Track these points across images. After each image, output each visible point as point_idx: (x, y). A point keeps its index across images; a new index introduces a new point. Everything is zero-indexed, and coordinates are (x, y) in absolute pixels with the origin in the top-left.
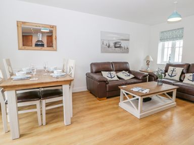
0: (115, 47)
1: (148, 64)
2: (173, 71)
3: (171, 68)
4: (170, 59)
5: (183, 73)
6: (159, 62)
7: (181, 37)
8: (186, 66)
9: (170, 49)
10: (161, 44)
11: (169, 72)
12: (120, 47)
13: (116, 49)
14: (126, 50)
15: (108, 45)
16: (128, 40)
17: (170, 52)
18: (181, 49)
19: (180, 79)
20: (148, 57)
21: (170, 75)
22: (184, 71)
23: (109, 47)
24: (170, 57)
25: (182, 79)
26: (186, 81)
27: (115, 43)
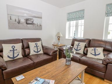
0: (27, 24)
1: (59, 39)
2: (78, 45)
3: (76, 43)
4: (75, 35)
5: (85, 47)
6: (67, 37)
7: (82, 18)
8: (87, 41)
9: (74, 27)
10: (68, 23)
11: (75, 46)
12: (32, 24)
13: (28, 25)
14: (40, 27)
15: (17, 20)
16: (41, 18)
17: (74, 30)
18: (83, 27)
19: (84, 53)
20: (58, 33)
21: (76, 49)
22: (87, 45)
23: (19, 22)
24: (75, 34)
25: (85, 52)
26: (89, 55)
27: (27, 20)
